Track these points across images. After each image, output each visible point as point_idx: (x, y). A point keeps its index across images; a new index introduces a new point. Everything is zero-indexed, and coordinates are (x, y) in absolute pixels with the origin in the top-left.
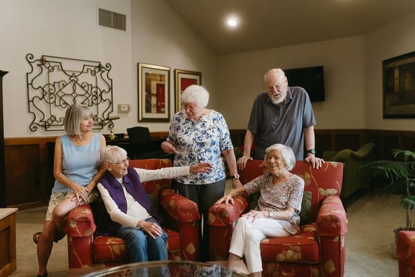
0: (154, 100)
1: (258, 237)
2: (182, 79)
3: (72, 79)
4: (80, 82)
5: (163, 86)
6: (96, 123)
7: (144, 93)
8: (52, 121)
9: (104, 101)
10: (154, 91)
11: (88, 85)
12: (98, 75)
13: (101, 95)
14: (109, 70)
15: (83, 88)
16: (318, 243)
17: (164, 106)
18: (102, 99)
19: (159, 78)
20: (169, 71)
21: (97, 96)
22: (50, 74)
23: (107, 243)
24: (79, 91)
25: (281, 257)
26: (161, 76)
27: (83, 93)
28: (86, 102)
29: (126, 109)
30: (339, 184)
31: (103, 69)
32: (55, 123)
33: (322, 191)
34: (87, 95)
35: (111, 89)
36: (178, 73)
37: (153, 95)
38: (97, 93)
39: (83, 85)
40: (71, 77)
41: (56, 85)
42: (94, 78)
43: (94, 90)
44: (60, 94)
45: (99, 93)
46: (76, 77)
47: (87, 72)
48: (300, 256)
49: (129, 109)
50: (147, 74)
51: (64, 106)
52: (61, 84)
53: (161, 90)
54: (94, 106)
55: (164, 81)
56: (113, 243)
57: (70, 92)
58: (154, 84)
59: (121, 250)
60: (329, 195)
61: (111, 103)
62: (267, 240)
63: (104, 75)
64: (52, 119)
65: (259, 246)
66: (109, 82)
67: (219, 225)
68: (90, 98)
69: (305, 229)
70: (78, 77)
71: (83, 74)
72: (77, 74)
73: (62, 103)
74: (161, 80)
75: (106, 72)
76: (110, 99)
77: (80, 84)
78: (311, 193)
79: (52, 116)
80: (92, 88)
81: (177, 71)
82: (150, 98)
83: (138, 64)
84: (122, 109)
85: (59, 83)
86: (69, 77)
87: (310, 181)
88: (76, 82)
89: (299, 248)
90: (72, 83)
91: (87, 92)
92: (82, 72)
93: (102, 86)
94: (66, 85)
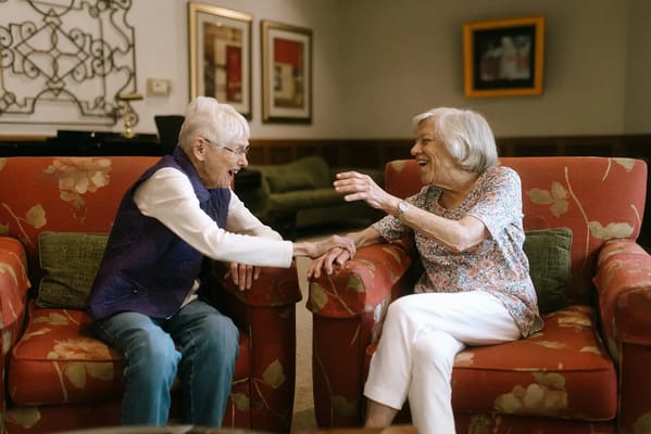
0: (221, 78)
2: (277, 42)
3: (49, 19)
4: (66, 28)
5: (238, 51)
6: (102, 112)
7: (202, 63)
8: (8, 104)
9: (119, 70)
10: (221, 59)
11: (84, 35)
12: (105, 15)
13: (111, 58)
14: (127, 9)
15: (73, 40)
16: (616, 366)
17: (239, 90)
18: (113, 65)
19: (230, 35)
20: (250, 24)
21: (104, 60)
23: (52, 355)
24: (65, 45)
25: (509, 402)
26: (234, 31)
27: (74, 50)
28: (81, 69)
29: (163, 88)
30: (638, 212)
31: (115, 6)
32: (14, 108)
33: (597, 230)
34: (82, 56)
35: (132, 46)
36: (270, 28)
37: (220, 66)
38: (102, 53)
39: (73, 35)
40: (46, 15)
41: (14, 29)
42: (95, 22)
43: (96, 46)
44: (24, 49)
45: (107, 53)
46: (56, 16)
47: (81, 8)
48: (565, 401)
49: (169, 89)
50: (207, 25)
51: (32, 74)
52: (24, 28)
53: (234, 57)
54: (98, 81)
55: (240, 40)
56: (69, 355)
57: (46, 46)
58: (220, 47)
59: (89, 378)
60: (614, 239)
61: (133, 75)
62: (468, 357)
63: (118, 16)
64: (8, 99)
66: (129, 33)
67: (336, 314)
68: (88, 62)
69: (560, 321)
70: (63, 18)
71: (71, 12)
72: (58, 11)
73: (28, 67)
74: (234, 39)
75: (121, 12)
76: (131, 66)
77: (67, 31)
78: (570, 232)
79: (7, 93)
80: (92, 42)
81: (266, 25)
82: (213, 72)
83: (188, 4)
84: (156, 89)
85: (20, 26)
86: (43, 16)
87: (567, 204)
88: (58, 27)
89: (561, 380)
90: (49, 30)
91: (81, 49)
92: (70, 8)
93: (114, 40)
94: (36, 32)
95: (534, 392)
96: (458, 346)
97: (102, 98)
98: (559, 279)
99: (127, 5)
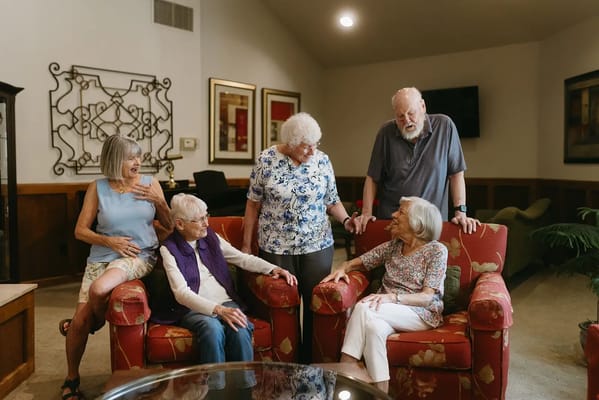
0: (232, 133)
1: (383, 331)
2: (273, 103)
3: (114, 100)
4: (126, 105)
5: (246, 111)
6: (149, 164)
7: (218, 122)
8: (86, 161)
9: (161, 133)
10: (232, 119)
11: (138, 109)
12: (152, 94)
13: (156, 124)
14: (168, 88)
15: (130, 113)
16: (471, 341)
17: (246, 142)
18: (157, 129)
19: (239, 101)
20: (254, 91)
21: (150, 126)
22: (83, 91)
23: (167, 335)
24: (125, 117)
25: (416, 359)
26: (242, 97)
27: (131, 120)
28: (135, 133)
29: (192, 144)
30: (501, 256)
31: (160, 87)
32: (90, 163)
33: (476, 266)
34: (136, 124)
35: (170, 115)
36: (268, 93)
37: (231, 124)
38: (150, 121)
39: (131, 110)
40: (113, 97)
41: (92, 108)
42: (146, 99)
43: (146, 116)
44: (98, 122)
45: (153, 121)
46: (120, 97)
47: (137, 90)
48: (444, 359)
49: (195, 145)
50: (222, 95)
51: (102, 138)
52: (99, 107)
53: (242, 117)
54: (146, 140)
55: (247, 105)
56: (175, 335)
57: (112, 118)
58: (232, 110)
59: (186, 346)
60: (486, 272)
61: (171, 136)
62: (396, 336)
63: (161, 95)
64: (86, 157)
65: (385, 344)
66: (168, 105)
67: (327, 312)
68: (140, 128)
69: (451, 320)
70: (123, 98)
71: (130, 93)
72: (121, 93)
73: (99, 134)
74: (242, 104)
75: (164, 90)
76: (170, 130)
77: (126, 107)
78: (459, 268)
79: (86, 153)
80: (143, 114)
81: (266, 91)
82: (227, 129)
83: (210, 80)
84: (186, 145)
85: (96, 105)
86: (110, 98)
87: (459, 251)
88: (120, 104)
89: (442, 348)
90: (115, 106)
91: (136, 119)
92: (129, 91)
93: (158, 111)
94: (107, 108)
95: (429, 354)
96: (392, 330)
97: (149, 154)
98: (452, 295)
99: (167, 86)
